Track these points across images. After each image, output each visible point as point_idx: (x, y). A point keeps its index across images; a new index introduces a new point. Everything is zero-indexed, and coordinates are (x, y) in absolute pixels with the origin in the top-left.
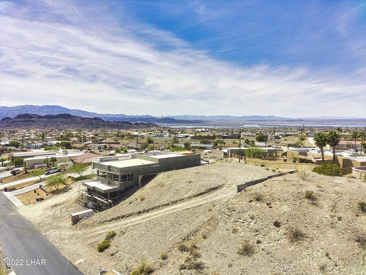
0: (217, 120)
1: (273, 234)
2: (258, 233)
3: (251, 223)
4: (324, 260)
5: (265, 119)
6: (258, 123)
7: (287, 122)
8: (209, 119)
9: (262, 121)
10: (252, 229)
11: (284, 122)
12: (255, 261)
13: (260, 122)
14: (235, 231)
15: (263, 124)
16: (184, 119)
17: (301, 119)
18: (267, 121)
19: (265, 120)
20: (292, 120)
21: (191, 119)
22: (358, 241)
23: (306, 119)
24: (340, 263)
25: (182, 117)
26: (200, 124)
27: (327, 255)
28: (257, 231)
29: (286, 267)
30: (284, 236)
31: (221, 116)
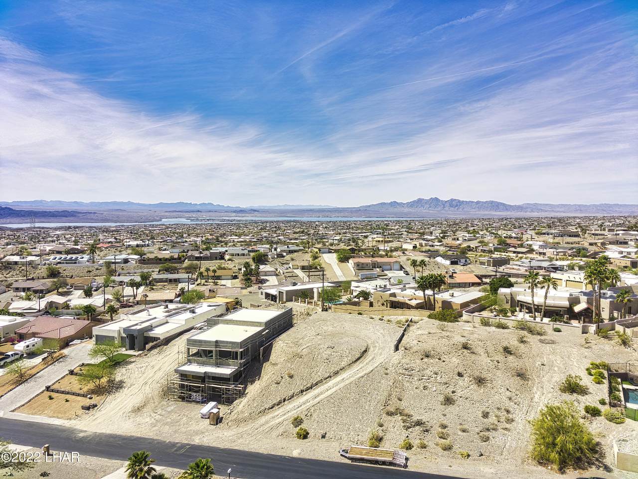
0: (109, 211)
1: (461, 383)
2: (448, 385)
3: (437, 378)
4: (508, 393)
5: (199, 208)
6: (187, 215)
7: (234, 214)
8: (90, 209)
9: (193, 212)
10: (440, 383)
11: (230, 213)
12: (460, 407)
13: (190, 215)
14: (425, 388)
15: (195, 217)
16: (34, 208)
17: (255, 208)
18: (201, 212)
19: (198, 211)
20: (242, 211)
21: (52, 209)
22: (519, 376)
23: (262, 208)
24: (518, 392)
25: (29, 205)
26: (71, 218)
27: (508, 389)
28: (446, 384)
29: (487, 405)
30: (471, 383)
31: (115, 203)
